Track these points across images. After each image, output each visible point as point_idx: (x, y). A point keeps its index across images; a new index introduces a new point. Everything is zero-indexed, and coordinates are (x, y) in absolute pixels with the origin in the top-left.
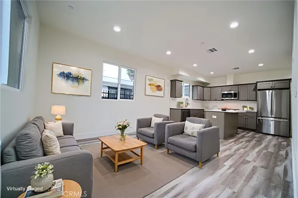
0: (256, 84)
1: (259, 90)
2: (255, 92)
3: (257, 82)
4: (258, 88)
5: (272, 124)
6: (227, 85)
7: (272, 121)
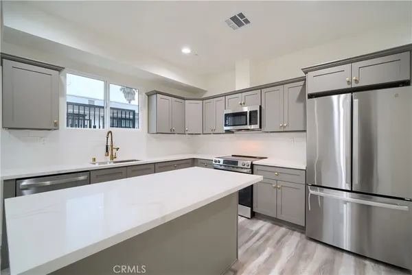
0: (304, 79)
1: (311, 96)
2: (301, 105)
3: (306, 71)
4: (310, 90)
5: (347, 213)
6: (237, 89)
7: (346, 202)
